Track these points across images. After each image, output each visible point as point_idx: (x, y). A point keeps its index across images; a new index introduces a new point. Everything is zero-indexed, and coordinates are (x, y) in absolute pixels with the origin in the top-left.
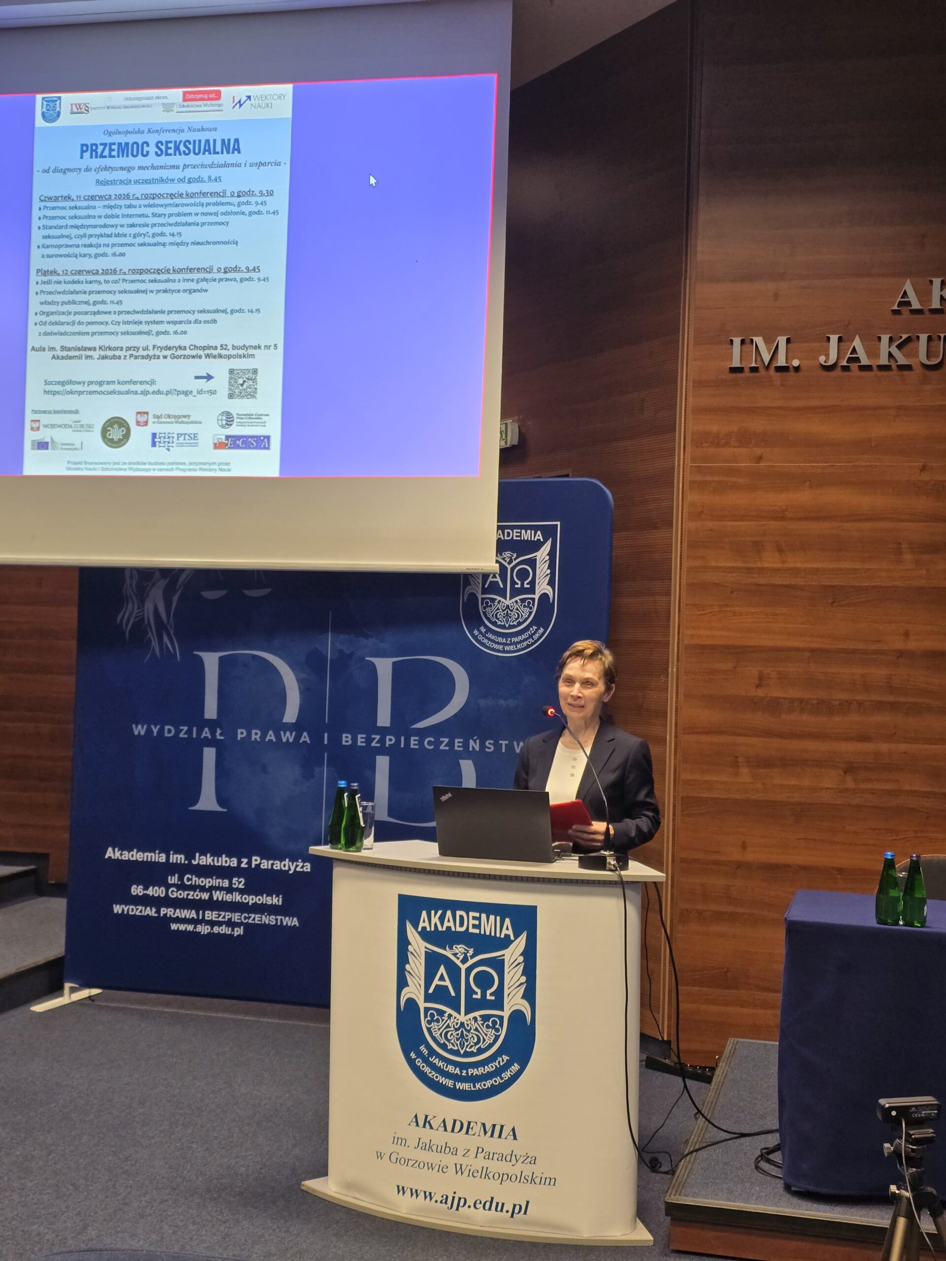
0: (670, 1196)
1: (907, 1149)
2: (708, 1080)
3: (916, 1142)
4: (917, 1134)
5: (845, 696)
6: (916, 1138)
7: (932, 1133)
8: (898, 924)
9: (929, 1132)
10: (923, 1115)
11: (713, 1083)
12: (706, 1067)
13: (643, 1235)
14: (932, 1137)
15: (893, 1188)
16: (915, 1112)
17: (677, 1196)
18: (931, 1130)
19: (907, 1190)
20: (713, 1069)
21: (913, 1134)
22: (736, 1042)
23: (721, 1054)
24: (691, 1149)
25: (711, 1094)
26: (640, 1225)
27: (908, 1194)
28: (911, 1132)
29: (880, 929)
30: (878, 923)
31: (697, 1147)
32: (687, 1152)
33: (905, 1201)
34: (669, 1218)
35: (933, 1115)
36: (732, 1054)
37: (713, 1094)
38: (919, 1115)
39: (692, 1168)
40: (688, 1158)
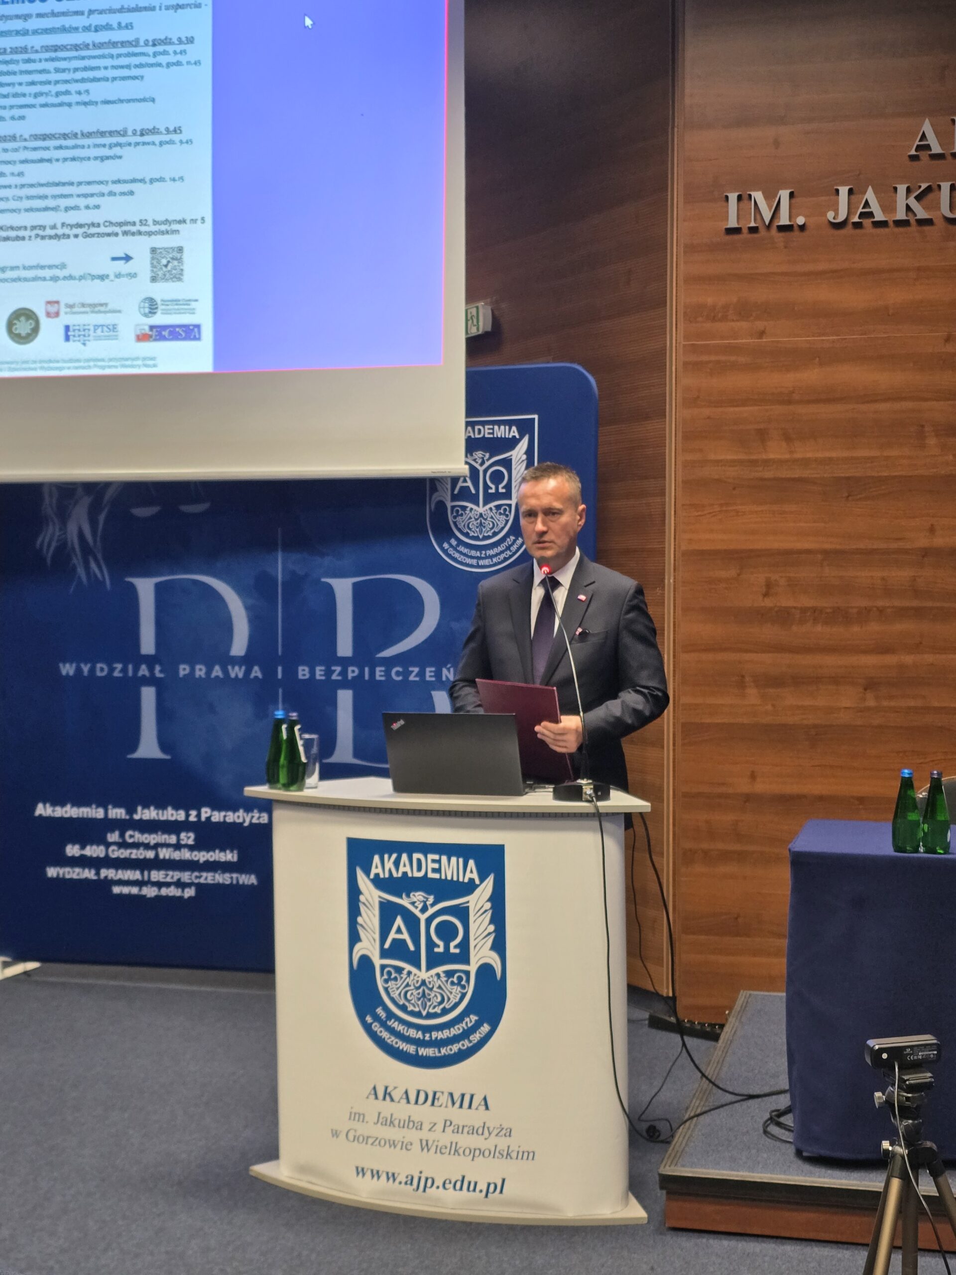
0: (665, 1167)
1: (901, 1097)
2: (715, 1038)
3: (911, 1088)
4: (913, 1078)
5: (863, 603)
6: (910, 1085)
7: (930, 1077)
8: (917, 851)
9: (926, 1077)
10: (920, 1057)
11: (721, 1041)
12: (715, 1025)
13: (636, 1212)
14: (931, 1083)
15: (886, 1145)
16: (911, 1054)
17: (672, 1167)
18: (929, 1075)
19: (901, 1146)
20: (722, 1026)
21: (908, 1080)
22: (748, 995)
23: (731, 1009)
24: (692, 1114)
25: (718, 1053)
26: (633, 1201)
27: (901, 1150)
28: (906, 1078)
29: (897, 857)
30: (896, 851)
31: (699, 1111)
32: (687, 1117)
33: (899, 1158)
34: (664, 1192)
35: (932, 1056)
36: (744, 1008)
37: (720, 1053)
38: (915, 1057)
39: (691, 1136)
40: (688, 1124)
